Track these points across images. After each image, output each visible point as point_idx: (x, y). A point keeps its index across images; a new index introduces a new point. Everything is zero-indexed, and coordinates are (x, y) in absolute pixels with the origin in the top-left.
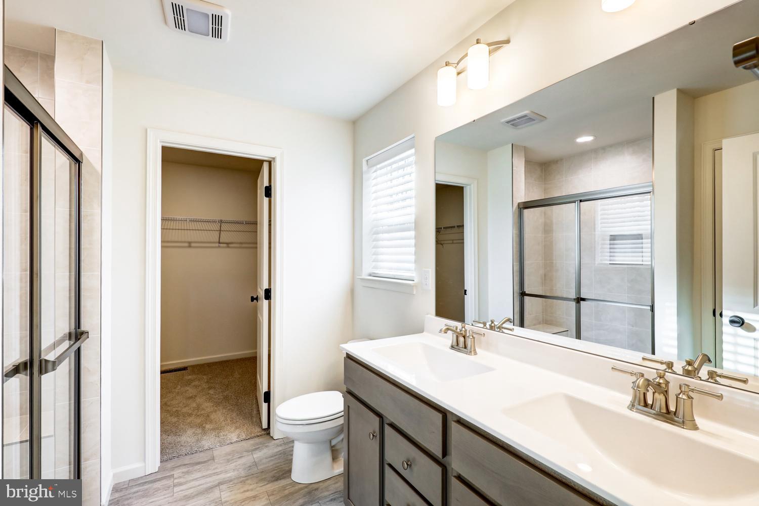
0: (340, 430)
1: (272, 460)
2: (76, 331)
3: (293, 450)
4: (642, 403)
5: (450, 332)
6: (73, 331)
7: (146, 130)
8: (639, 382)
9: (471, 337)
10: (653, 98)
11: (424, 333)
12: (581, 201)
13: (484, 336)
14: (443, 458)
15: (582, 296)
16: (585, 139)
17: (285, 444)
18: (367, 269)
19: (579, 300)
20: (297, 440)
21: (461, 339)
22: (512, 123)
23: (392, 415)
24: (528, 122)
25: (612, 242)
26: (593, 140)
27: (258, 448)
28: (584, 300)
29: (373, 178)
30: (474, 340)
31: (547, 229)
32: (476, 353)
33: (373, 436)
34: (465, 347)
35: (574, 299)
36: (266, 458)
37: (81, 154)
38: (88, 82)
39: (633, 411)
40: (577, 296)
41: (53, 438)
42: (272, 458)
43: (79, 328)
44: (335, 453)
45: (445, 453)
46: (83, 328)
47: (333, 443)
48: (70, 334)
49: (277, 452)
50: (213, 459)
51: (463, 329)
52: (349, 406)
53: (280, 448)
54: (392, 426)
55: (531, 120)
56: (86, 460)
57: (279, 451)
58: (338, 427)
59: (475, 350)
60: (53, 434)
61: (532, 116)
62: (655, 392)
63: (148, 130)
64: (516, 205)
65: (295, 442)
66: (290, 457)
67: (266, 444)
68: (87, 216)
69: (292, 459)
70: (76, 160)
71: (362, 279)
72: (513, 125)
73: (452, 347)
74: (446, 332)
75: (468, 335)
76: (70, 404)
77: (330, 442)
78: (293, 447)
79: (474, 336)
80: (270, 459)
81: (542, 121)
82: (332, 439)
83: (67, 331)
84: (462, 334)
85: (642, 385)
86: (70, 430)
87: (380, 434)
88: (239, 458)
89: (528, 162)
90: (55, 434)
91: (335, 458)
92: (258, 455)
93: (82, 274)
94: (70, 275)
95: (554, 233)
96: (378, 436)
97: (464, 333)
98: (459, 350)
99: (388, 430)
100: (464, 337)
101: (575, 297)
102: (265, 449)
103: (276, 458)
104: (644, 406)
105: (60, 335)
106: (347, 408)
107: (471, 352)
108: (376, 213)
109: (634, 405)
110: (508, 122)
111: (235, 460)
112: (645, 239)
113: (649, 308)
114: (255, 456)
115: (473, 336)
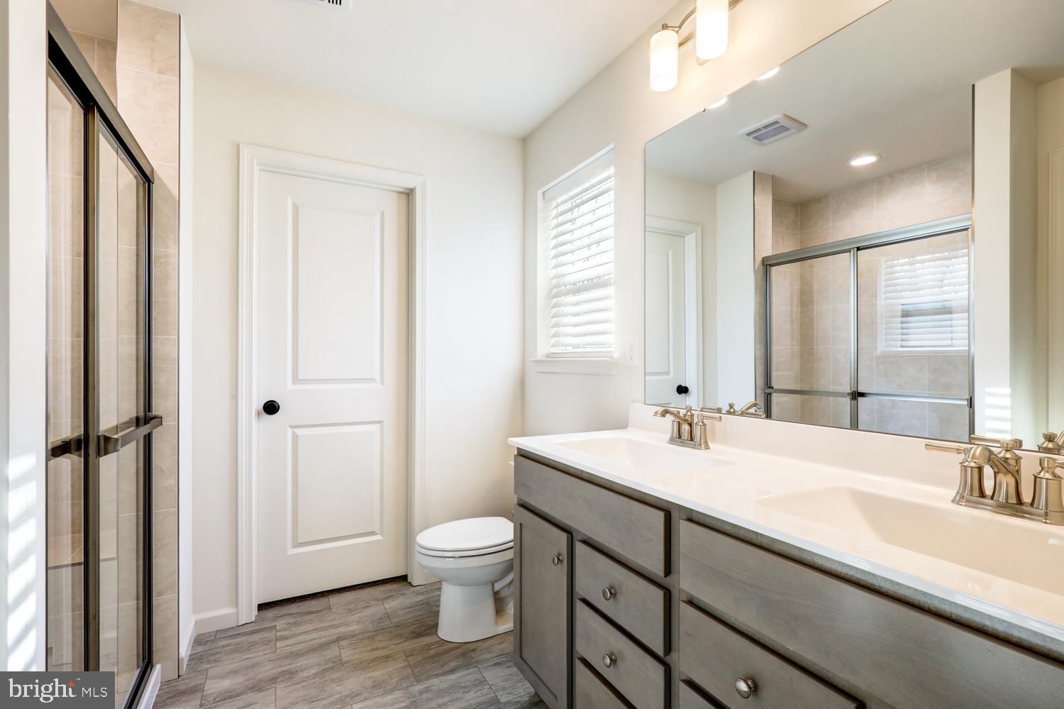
0: (509, 567)
1: (411, 612)
2: (146, 414)
3: (439, 600)
4: (975, 492)
5: (669, 418)
6: (141, 414)
7: (239, 146)
8: (975, 451)
9: (701, 424)
10: (973, 86)
11: (628, 428)
12: (858, 249)
13: (720, 421)
14: (665, 576)
15: (861, 390)
16: (863, 161)
17: (427, 592)
18: (543, 348)
19: (857, 395)
20: (446, 581)
21: (686, 428)
22: (754, 135)
23: (585, 525)
24: (780, 133)
25: (904, 319)
26: (876, 162)
27: (392, 596)
28: (862, 395)
29: (552, 218)
30: (705, 429)
31: (805, 299)
32: (707, 447)
33: (559, 560)
34: (692, 440)
35: (848, 394)
36: (403, 609)
37: (152, 170)
38: (161, 72)
39: (961, 505)
40: (853, 389)
41: (116, 561)
42: (411, 609)
43: (149, 411)
44: (499, 603)
45: (668, 570)
46: (154, 412)
47: (498, 586)
48: (137, 419)
49: (418, 602)
50: (330, 608)
51: (689, 413)
52: (521, 524)
53: (421, 597)
54: (587, 543)
55: (784, 129)
56: (160, 594)
57: (421, 601)
58: (505, 564)
59: (706, 443)
60: (115, 555)
61: (784, 122)
62: (998, 472)
63: (241, 146)
64: (759, 260)
65: (444, 583)
66: (435, 609)
67: (403, 592)
68: (160, 257)
69: (439, 611)
70: (146, 178)
71: (536, 362)
72: (755, 138)
73: (672, 441)
74: (663, 415)
75: (696, 421)
76: (137, 516)
77: (493, 585)
78: (440, 596)
79: (705, 421)
80: (407, 610)
81: (799, 131)
82: (496, 581)
83: (134, 415)
84: (686, 420)
85: (980, 455)
86: (137, 552)
87: (568, 557)
88: (365, 608)
89: (777, 202)
90: (118, 556)
91: (499, 610)
92: (391, 605)
93: (154, 337)
94: (137, 338)
95: (815, 306)
96: (565, 561)
97: (689, 420)
98: (683, 444)
99: (580, 549)
100: (690, 425)
101: (849, 391)
102: (400, 598)
103: (415, 610)
104: (980, 497)
105: (125, 418)
106: (520, 530)
107: (700, 444)
108: (557, 268)
109: (964, 496)
110: (749, 134)
111: (359, 611)
112: (956, 313)
113: (966, 403)
114: (387, 606)
115: (703, 422)
